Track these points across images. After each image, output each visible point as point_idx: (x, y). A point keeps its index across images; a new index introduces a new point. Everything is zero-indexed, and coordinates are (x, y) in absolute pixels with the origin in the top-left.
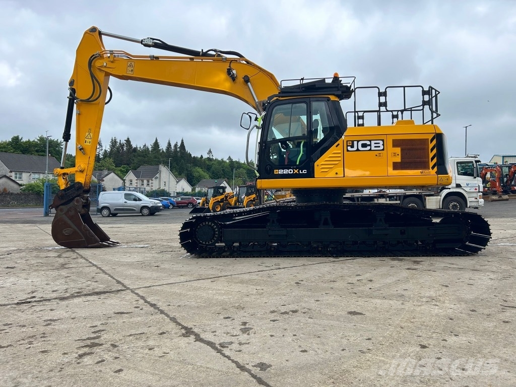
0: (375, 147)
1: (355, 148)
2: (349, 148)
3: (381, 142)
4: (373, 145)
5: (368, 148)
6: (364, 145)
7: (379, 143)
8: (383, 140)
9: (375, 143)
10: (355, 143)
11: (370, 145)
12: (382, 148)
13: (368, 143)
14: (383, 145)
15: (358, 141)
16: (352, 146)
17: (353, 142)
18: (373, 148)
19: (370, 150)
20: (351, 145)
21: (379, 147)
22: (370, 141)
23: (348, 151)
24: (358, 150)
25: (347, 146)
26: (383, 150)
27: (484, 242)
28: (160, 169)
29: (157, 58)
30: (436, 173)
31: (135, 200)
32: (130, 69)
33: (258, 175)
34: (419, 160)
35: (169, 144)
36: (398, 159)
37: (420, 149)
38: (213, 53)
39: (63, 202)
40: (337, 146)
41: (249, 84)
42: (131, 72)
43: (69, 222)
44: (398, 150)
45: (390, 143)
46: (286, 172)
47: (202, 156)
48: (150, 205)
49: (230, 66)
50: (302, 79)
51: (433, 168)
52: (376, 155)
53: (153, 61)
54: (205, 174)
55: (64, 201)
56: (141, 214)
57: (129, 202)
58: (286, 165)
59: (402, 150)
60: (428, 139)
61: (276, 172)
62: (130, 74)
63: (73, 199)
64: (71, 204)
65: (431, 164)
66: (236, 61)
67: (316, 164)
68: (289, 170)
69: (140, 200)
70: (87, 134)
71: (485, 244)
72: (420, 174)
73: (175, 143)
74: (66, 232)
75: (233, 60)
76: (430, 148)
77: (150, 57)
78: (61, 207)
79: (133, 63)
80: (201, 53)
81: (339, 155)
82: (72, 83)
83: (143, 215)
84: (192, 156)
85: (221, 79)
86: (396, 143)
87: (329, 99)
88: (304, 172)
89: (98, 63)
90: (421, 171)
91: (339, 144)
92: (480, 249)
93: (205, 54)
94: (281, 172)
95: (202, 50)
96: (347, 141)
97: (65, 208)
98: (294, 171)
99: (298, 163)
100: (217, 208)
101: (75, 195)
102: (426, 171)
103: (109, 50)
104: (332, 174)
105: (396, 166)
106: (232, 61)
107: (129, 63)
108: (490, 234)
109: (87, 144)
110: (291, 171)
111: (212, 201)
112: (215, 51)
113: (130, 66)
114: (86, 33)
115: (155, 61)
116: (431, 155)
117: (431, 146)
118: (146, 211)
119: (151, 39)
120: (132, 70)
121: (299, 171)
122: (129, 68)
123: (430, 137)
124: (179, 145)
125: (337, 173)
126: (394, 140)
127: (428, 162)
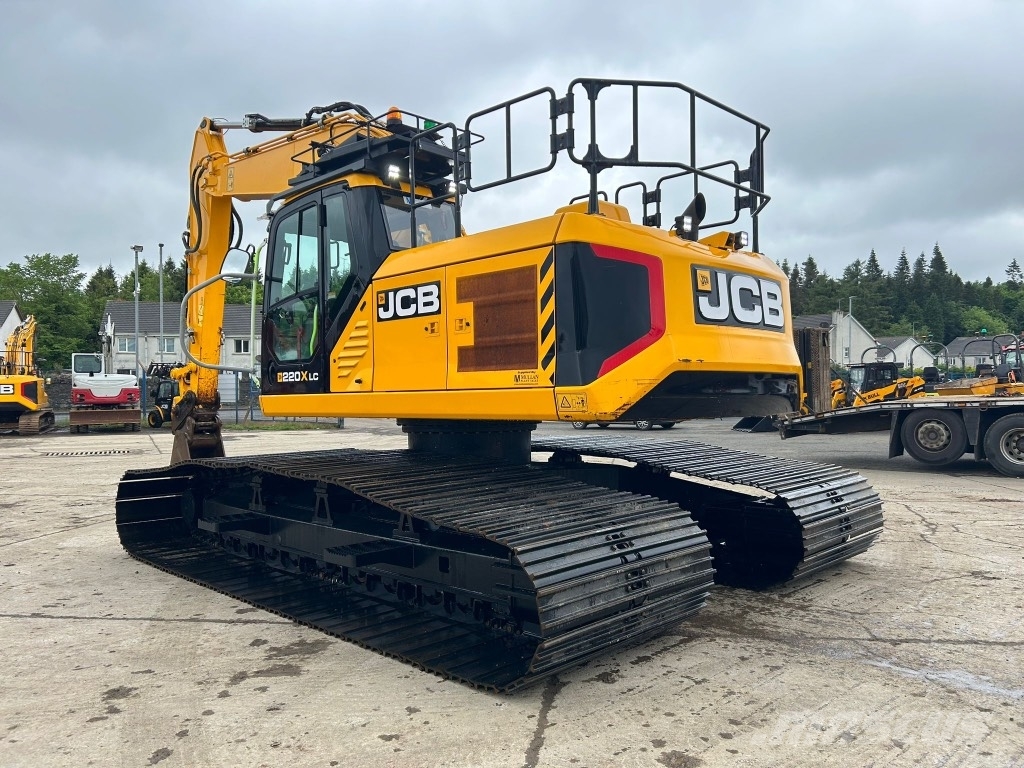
0: (426, 304)
3: (434, 289)
4: (422, 300)
5: (411, 310)
6: (407, 302)
7: (431, 293)
8: (438, 284)
9: (424, 294)
10: (391, 294)
11: (415, 301)
12: (436, 306)
14: (439, 297)
15: (396, 291)
17: (386, 293)
18: (421, 309)
19: (416, 314)
20: (383, 302)
21: (431, 303)
22: (415, 288)
23: (380, 320)
24: (396, 317)
25: (379, 306)
26: (439, 312)
28: (834, 321)
29: (256, 151)
30: (551, 379)
32: (230, 182)
34: (513, 337)
35: (904, 262)
36: (468, 339)
37: (516, 302)
40: (362, 309)
42: (230, 189)
44: (468, 310)
45: (453, 291)
46: (292, 377)
47: (988, 279)
52: (426, 329)
54: (996, 322)
59: (477, 308)
60: (534, 267)
61: (280, 378)
62: (230, 192)
64: (184, 428)
65: (543, 350)
67: (333, 356)
68: (297, 373)
70: (200, 307)
72: (512, 384)
73: (918, 256)
75: (334, 124)
79: (233, 170)
80: (301, 122)
81: (364, 333)
84: (964, 281)
86: (465, 290)
87: (346, 188)
88: (315, 377)
90: (515, 372)
91: (364, 304)
93: (309, 122)
94: (286, 378)
98: (302, 376)
102: (528, 375)
105: (470, 359)
107: (230, 171)
109: (200, 324)
110: (298, 377)
113: (231, 176)
115: (256, 158)
116: (542, 319)
117: (542, 288)
120: (232, 184)
121: (308, 376)
123: (538, 258)
125: (359, 381)
126: (460, 281)
127: (533, 345)
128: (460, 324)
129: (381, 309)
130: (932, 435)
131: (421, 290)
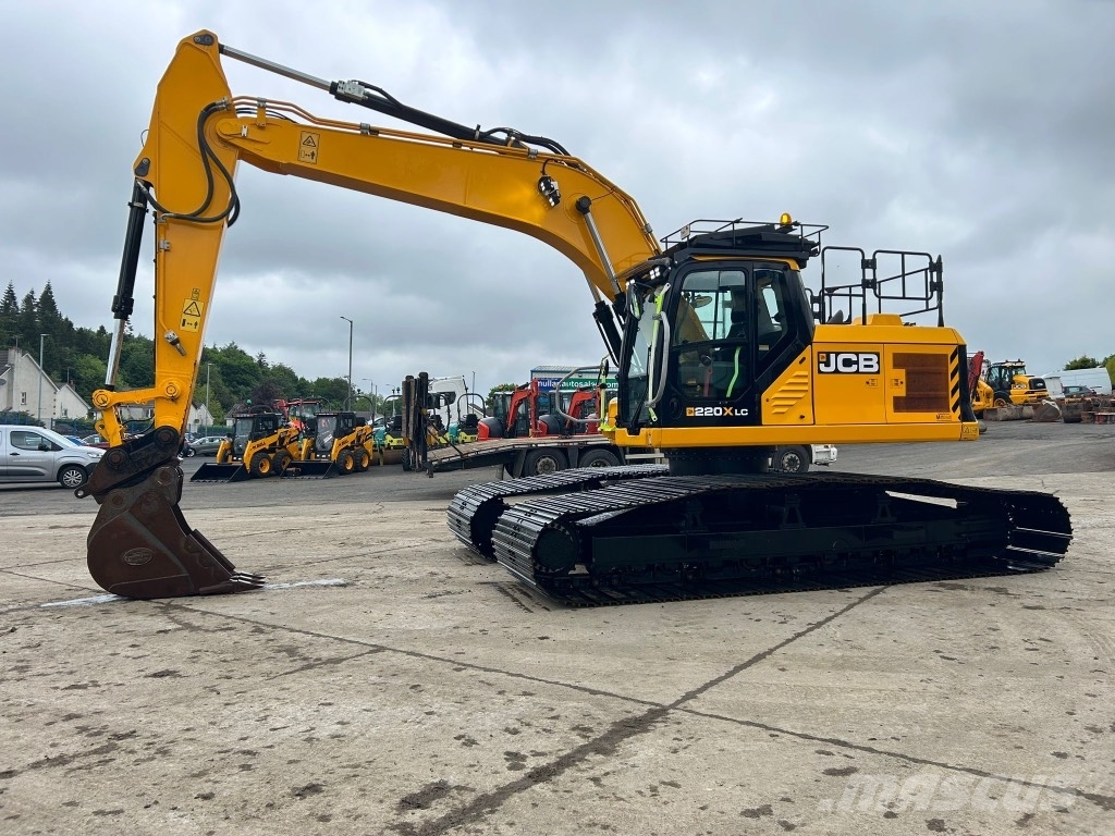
0: (866, 366)
1: (832, 368)
2: (823, 367)
3: (875, 357)
4: (862, 363)
5: (854, 368)
6: (847, 363)
7: (871, 360)
8: (878, 354)
9: (865, 359)
10: (833, 356)
11: (857, 363)
12: (875, 369)
13: (854, 358)
14: (878, 363)
15: (837, 354)
16: (827, 364)
17: (828, 354)
18: (862, 369)
19: (857, 372)
20: (825, 360)
21: (871, 366)
22: (857, 354)
23: (820, 372)
24: (837, 371)
25: (819, 363)
26: (878, 372)
27: (1062, 545)
28: (10, 360)
29: (375, 131)
30: (959, 418)
31: (43, 448)
32: (309, 150)
33: (654, 418)
34: (932, 393)
35: (11, 296)
36: (902, 392)
37: (934, 373)
38: (502, 136)
39: (120, 478)
40: (801, 362)
41: (589, 214)
42: (309, 159)
43: (142, 531)
44: (901, 374)
45: (888, 360)
46: (709, 411)
47: (102, 328)
48: (86, 462)
49: (543, 172)
50: (738, 221)
51: (954, 409)
52: (867, 383)
53: (364, 138)
55: (126, 476)
56: (59, 484)
57: (24, 454)
58: (706, 398)
59: (908, 374)
60: (946, 355)
61: (691, 412)
62: (307, 162)
63: (152, 470)
64: (146, 485)
65: (952, 402)
66: (556, 161)
67: (764, 396)
68: (716, 408)
69: (56, 448)
70: (190, 302)
71: (1064, 550)
72: (936, 420)
73: (27, 292)
74: (132, 557)
75: (549, 159)
76: (950, 371)
77: (361, 127)
78: (116, 492)
79: (315, 138)
80: (477, 134)
81: (806, 380)
82: (142, 168)
83: (64, 487)
84: (76, 326)
85: (522, 199)
86: (900, 361)
87: (786, 267)
88: (744, 412)
89: (223, 126)
90: (936, 413)
91: (804, 359)
92: (1057, 559)
93: (486, 138)
94: (699, 412)
95: (479, 127)
96: (819, 353)
97: (129, 495)
98: (724, 411)
99: (728, 395)
100: (262, 465)
101: (156, 461)
102: (945, 415)
103: (256, 96)
104: (794, 419)
105: (900, 405)
106: (547, 160)
107: (305, 136)
108: (1070, 531)
109: (187, 327)
110: (718, 411)
111: (249, 450)
112: (509, 132)
113: (308, 142)
114: (184, 44)
115: (371, 139)
116: (952, 385)
117: (951, 368)
118: (73, 477)
119: (361, 83)
120: (313, 154)
121: (733, 411)
122: (304, 148)
123: (950, 351)
124: (38, 297)
125: (802, 417)
126: (895, 355)
127: (947, 398)
128: (895, 382)
129: (822, 366)
130: (546, 467)
131: (862, 357)
